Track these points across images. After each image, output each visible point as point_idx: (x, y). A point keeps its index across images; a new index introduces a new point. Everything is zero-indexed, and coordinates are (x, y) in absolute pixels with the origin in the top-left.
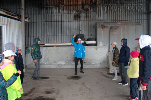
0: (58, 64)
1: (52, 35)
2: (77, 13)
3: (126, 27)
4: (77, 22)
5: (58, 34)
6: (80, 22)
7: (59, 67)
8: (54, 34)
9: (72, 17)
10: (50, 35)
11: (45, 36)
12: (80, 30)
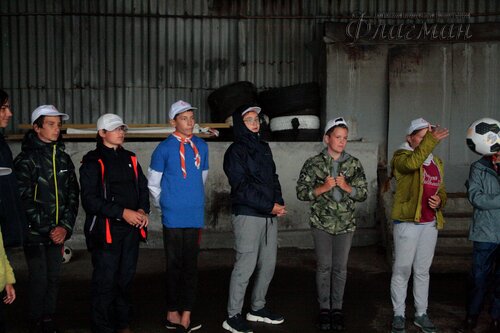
1: (102, 83)
5: (133, 82)
8: (111, 81)
10: (88, 84)
11: (63, 89)
12: (239, 63)
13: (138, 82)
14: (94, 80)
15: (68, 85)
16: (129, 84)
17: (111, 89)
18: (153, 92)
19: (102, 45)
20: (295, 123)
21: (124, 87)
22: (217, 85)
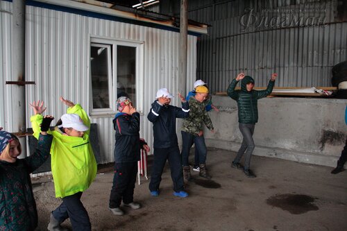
0: (275, 146)
1: (273, 66)
5: (289, 64)
7: (276, 154)
9: (330, 11)
10: (266, 67)
11: (255, 69)
13: (292, 64)
14: (269, 64)
15: (257, 68)
16: (286, 65)
17: (277, 69)
18: (300, 69)
19: (274, 45)
21: (284, 67)
22: (337, 62)
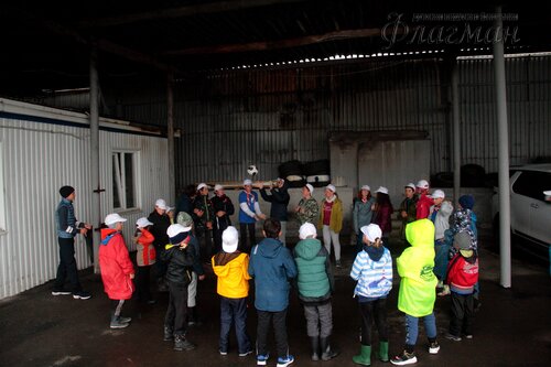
1: (232, 163)
2: (285, 112)
3: (393, 144)
4: (286, 133)
6: (294, 133)
9: (274, 121)
10: (226, 163)
12: (293, 151)
14: (228, 161)
17: (236, 165)
19: (231, 144)
20: (317, 179)
22: (283, 161)
